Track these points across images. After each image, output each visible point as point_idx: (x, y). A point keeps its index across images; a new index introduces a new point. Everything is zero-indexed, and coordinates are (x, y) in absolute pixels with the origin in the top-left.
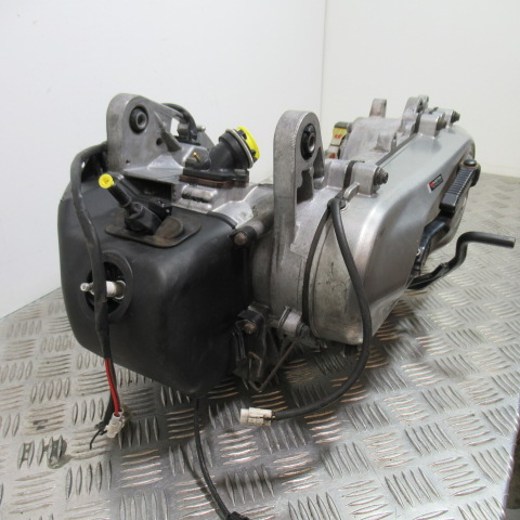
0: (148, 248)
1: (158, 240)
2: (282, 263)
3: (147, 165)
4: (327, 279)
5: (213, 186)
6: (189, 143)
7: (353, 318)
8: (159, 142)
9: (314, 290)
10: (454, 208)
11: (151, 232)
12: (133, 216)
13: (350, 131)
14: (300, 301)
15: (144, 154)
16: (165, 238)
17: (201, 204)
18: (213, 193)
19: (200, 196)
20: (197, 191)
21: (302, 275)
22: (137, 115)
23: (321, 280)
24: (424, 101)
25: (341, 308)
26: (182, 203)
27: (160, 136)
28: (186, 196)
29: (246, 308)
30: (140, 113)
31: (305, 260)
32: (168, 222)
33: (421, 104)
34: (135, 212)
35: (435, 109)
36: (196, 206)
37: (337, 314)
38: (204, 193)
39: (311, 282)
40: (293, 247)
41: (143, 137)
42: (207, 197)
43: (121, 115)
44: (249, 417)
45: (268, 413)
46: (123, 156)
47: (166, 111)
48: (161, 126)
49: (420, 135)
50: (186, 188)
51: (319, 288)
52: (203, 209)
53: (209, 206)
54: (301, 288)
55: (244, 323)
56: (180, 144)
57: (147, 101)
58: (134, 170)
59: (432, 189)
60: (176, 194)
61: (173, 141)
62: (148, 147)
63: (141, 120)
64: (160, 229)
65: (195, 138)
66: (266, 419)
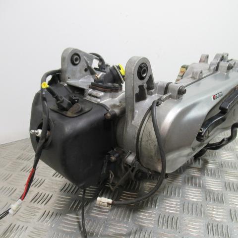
0: (64, 117)
1: (69, 114)
2: (128, 129)
3: (79, 80)
4: (147, 139)
5: (102, 91)
6: (101, 71)
7: (159, 160)
8: (86, 70)
9: (141, 144)
10: (227, 110)
11: (66, 110)
12: (58, 102)
13: (186, 69)
14: (135, 149)
15: (78, 75)
16: (72, 113)
17: (96, 99)
18: (102, 94)
19: (95, 95)
20: (95, 93)
21: (136, 136)
22: (75, 58)
23: (144, 139)
24: (225, 56)
25: (153, 154)
26: (88, 98)
27: (86, 67)
28: (90, 95)
29: (113, 150)
30: (76, 57)
31: (138, 129)
32: (75, 105)
33: (223, 57)
34: (59, 100)
35: (231, 60)
36: (94, 100)
37: (151, 157)
38: (97, 94)
39: (140, 140)
40: (133, 122)
41: (78, 68)
42: (98, 96)
43: (67, 57)
44: (101, 201)
45: (110, 201)
46: (67, 75)
47: (90, 56)
48: (87, 63)
49: (219, 72)
50: (90, 91)
51: (143, 143)
52: (96, 101)
53: (99, 100)
54: (135, 142)
55: (110, 156)
56: (96, 71)
57: (80, 51)
58: (72, 82)
59: (214, 99)
60: (86, 94)
61: (92, 70)
62: (80, 72)
63: (76, 60)
64: (71, 108)
65: (104, 69)
66: (108, 204)
